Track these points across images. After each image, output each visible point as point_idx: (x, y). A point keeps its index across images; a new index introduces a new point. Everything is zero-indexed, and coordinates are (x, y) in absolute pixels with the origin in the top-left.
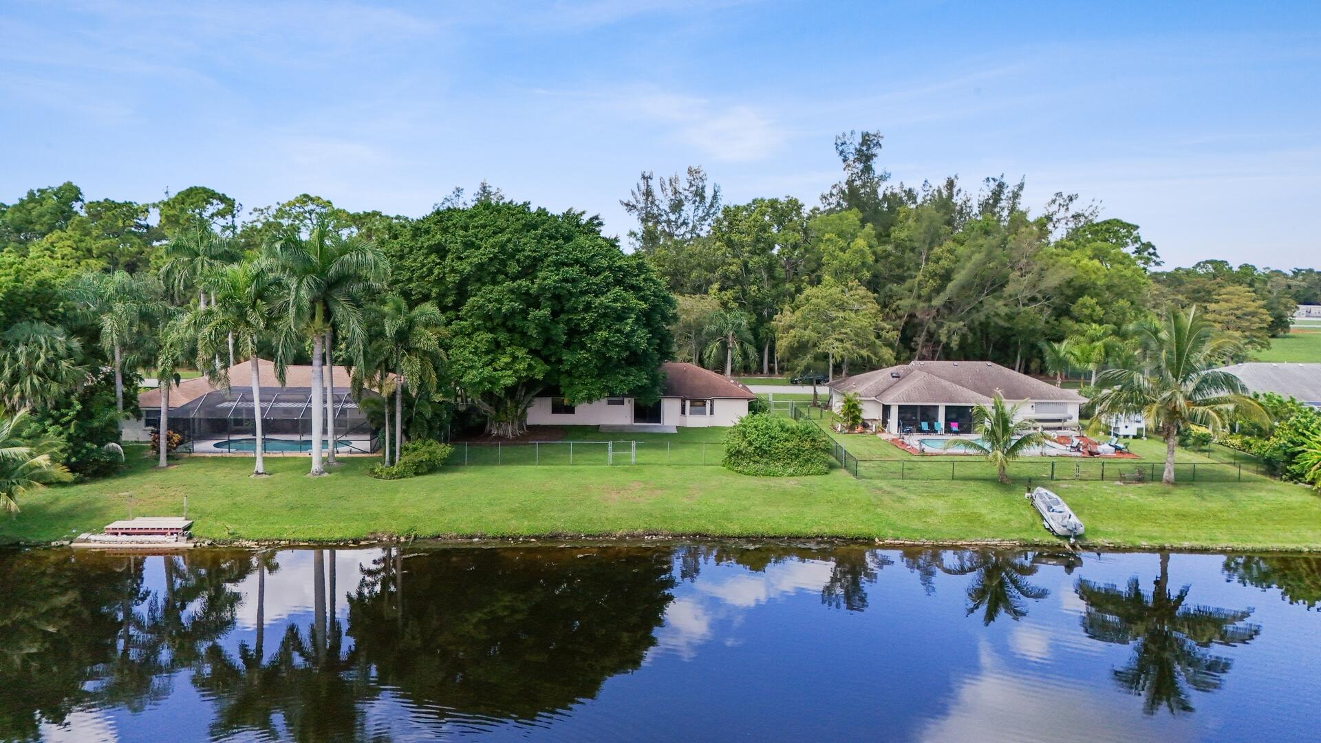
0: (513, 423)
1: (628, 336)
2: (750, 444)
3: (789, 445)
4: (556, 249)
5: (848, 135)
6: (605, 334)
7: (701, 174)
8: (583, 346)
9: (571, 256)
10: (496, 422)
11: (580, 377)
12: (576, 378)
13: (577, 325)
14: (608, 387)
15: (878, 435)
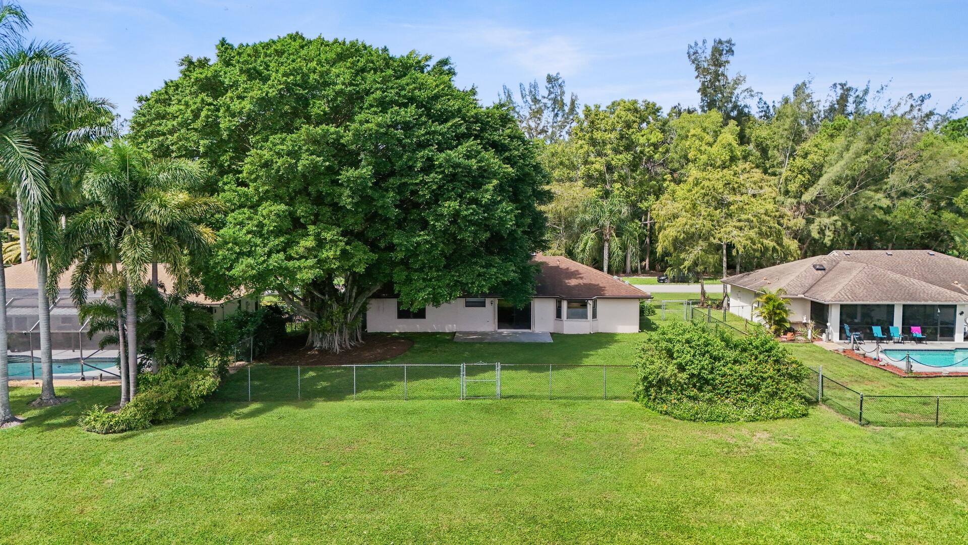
0: (341, 332)
1: (489, 207)
2: (681, 368)
3: (743, 370)
4: (382, 82)
5: (700, 44)
6: (454, 204)
7: (560, 81)
8: (424, 225)
9: (403, 93)
10: (319, 332)
11: (421, 270)
12: (416, 270)
13: (414, 193)
14: (461, 283)
15: (816, 343)
